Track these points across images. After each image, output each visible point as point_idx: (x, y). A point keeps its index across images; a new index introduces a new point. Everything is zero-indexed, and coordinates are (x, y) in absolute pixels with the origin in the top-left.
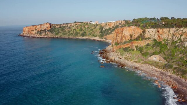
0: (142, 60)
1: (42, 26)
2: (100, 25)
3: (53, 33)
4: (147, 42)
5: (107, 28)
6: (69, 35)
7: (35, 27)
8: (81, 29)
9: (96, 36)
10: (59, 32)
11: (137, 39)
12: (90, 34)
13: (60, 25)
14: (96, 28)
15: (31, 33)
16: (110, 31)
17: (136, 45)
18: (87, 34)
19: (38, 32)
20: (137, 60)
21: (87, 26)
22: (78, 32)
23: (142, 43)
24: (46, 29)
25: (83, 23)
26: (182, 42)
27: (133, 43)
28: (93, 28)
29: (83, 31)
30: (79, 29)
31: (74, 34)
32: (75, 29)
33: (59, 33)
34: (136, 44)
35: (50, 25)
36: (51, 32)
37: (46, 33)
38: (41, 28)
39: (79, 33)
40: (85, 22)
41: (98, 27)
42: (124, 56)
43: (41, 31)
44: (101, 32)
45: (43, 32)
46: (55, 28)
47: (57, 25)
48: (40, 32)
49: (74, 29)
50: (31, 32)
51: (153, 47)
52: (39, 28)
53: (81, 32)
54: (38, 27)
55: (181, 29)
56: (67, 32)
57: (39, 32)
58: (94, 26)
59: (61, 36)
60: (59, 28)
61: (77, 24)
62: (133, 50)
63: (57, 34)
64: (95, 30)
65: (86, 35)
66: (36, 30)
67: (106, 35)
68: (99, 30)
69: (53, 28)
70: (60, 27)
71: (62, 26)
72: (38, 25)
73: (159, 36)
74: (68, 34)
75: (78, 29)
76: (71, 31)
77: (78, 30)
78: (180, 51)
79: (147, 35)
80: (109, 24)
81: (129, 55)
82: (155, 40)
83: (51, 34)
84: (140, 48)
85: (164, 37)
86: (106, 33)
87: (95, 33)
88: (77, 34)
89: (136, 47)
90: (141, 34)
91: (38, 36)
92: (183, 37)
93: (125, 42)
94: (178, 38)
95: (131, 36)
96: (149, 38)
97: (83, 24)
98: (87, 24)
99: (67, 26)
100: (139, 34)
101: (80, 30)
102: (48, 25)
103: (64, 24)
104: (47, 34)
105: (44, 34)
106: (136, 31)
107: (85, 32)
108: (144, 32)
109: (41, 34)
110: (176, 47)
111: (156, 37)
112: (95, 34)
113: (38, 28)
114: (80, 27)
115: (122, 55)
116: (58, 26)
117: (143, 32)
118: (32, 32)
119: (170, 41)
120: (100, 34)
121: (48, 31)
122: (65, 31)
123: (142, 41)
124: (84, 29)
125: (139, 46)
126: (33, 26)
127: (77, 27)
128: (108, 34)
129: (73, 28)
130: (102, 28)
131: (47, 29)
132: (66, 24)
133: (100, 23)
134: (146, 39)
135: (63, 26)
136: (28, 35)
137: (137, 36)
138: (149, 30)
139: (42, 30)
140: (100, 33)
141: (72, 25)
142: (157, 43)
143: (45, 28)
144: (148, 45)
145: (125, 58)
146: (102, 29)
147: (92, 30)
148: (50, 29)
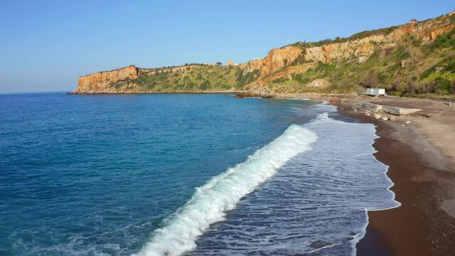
0: (300, 89)
1: (121, 73)
2: (238, 68)
3: (142, 85)
4: (308, 66)
5: (251, 71)
6: (175, 88)
7: (104, 75)
8: (200, 77)
9: (229, 88)
10: (155, 84)
11: (294, 63)
12: (218, 85)
13: (157, 70)
14: (228, 72)
15: (97, 88)
16: (255, 76)
17: (292, 72)
18: (212, 85)
19: (112, 84)
20: (293, 90)
21: (210, 71)
22: (194, 81)
23: (301, 69)
24: (128, 78)
25: (202, 65)
26: (356, 58)
27: (287, 71)
28: (223, 73)
29: (204, 79)
30: (196, 76)
31: (185, 86)
32: (188, 77)
33: (156, 86)
34: (292, 70)
35: (137, 69)
36: (139, 83)
37: (130, 86)
38: (118, 76)
39: (196, 84)
40: (206, 64)
41: (233, 72)
42: (274, 88)
43: (118, 82)
44: (239, 79)
45: (122, 84)
46: (147, 77)
47: (151, 70)
48: (117, 85)
49: (186, 78)
50: (96, 85)
51: (316, 72)
52: (113, 77)
53: (200, 83)
54: (111, 74)
55: (356, 41)
56: (171, 83)
57: (114, 84)
58: (226, 69)
59: (160, 90)
60: (155, 75)
61: (191, 67)
62: (288, 80)
63: (150, 87)
64: (227, 76)
65: (210, 88)
66: (107, 80)
67: (249, 83)
68: (236, 75)
69: (142, 77)
70: (157, 74)
71: (160, 72)
72: (112, 71)
73: (325, 57)
74: (174, 86)
75: (193, 76)
76: (179, 82)
77: (193, 79)
78: (352, 68)
79: (308, 57)
80: (254, 62)
81: (282, 86)
82: (320, 62)
83: (140, 88)
84: (298, 75)
85: (332, 56)
86: (249, 78)
87: (227, 82)
88: (191, 85)
89: (292, 75)
90: (299, 56)
91: (113, 90)
92: (357, 51)
93: (276, 72)
94: (350, 54)
95: (285, 61)
96: (311, 61)
97: (203, 67)
98: (211, 67)
99: (172, 72)
100: (297, 56)
101: (197, 79)
102: (133, 71)
103: (165, 68)
104: (132, 88)
105: (124, 87)
106: (292, 52)
107: (208, 82)
108: (304, 52)
109: (118, 87)
110: (346, 65)
111: (322, 58)
112: (227, 84)
113: (110, 76)
114: (198, 72)
115: (271, 87)
116: (153, 73)
117: (302, 53)
118: (99, 85)
119: (340, 59)
120: (236, 83)
121: (133, 81)
122: (168, 81)
123: (301, 66)
124: (205, 76)
125: (297, 73)
126: (101, 73)
127: (192, 73)
128: (252, 80)
129: (184, 75)
130: (240, 72)
131: (130, 77)
132: (169, 67)
133: (236, 64)
134: (307, 62)
135: (163, 72)
136: (91, 92)
137: (293, 60)
138: (311, 49)
139: (120, 80)
140: (237, 81)
141: (182, 69)
142: (322, 66)
143: (127, 75)
144: (310, 70)
145: (276, 91)
146: (242, 74)
147: (221, 77)
148: (136, 77)
